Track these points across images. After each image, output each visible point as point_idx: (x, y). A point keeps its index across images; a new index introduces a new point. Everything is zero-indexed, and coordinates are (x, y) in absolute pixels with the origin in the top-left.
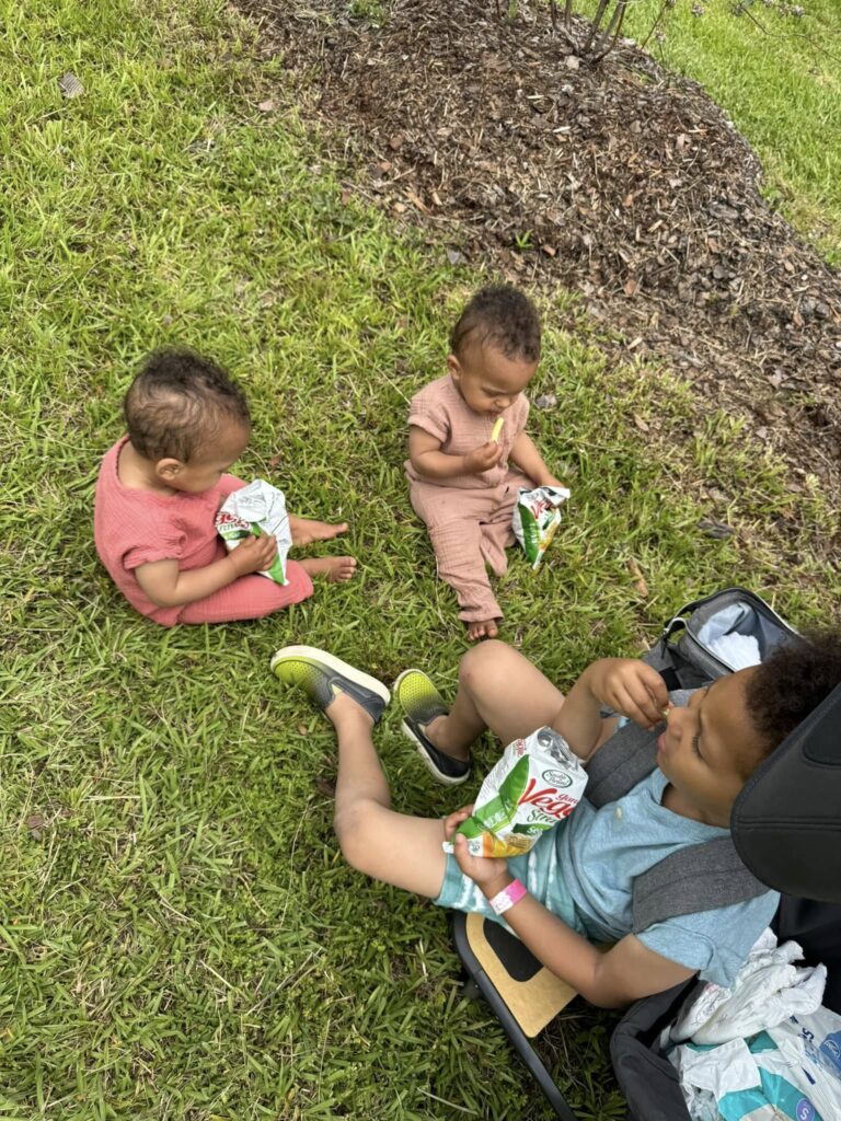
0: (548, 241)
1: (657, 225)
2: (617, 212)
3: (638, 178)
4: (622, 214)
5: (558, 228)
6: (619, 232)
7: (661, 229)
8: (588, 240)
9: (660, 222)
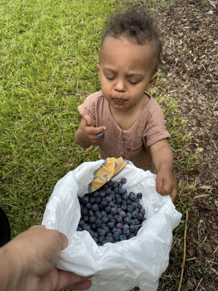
0: (164, 59)
1: (203, 56)
2: (191, 52)
3: (203, 41)
4: (193, 52)
5: (168, 55)
6: (189, 58)
7: (204, 58)
8: (177, 60)
9: (205, 55)
